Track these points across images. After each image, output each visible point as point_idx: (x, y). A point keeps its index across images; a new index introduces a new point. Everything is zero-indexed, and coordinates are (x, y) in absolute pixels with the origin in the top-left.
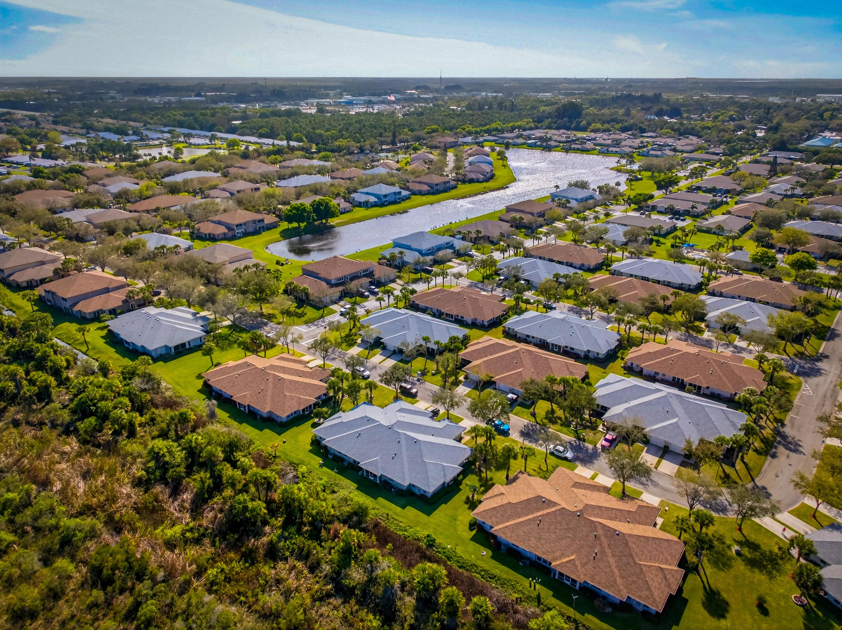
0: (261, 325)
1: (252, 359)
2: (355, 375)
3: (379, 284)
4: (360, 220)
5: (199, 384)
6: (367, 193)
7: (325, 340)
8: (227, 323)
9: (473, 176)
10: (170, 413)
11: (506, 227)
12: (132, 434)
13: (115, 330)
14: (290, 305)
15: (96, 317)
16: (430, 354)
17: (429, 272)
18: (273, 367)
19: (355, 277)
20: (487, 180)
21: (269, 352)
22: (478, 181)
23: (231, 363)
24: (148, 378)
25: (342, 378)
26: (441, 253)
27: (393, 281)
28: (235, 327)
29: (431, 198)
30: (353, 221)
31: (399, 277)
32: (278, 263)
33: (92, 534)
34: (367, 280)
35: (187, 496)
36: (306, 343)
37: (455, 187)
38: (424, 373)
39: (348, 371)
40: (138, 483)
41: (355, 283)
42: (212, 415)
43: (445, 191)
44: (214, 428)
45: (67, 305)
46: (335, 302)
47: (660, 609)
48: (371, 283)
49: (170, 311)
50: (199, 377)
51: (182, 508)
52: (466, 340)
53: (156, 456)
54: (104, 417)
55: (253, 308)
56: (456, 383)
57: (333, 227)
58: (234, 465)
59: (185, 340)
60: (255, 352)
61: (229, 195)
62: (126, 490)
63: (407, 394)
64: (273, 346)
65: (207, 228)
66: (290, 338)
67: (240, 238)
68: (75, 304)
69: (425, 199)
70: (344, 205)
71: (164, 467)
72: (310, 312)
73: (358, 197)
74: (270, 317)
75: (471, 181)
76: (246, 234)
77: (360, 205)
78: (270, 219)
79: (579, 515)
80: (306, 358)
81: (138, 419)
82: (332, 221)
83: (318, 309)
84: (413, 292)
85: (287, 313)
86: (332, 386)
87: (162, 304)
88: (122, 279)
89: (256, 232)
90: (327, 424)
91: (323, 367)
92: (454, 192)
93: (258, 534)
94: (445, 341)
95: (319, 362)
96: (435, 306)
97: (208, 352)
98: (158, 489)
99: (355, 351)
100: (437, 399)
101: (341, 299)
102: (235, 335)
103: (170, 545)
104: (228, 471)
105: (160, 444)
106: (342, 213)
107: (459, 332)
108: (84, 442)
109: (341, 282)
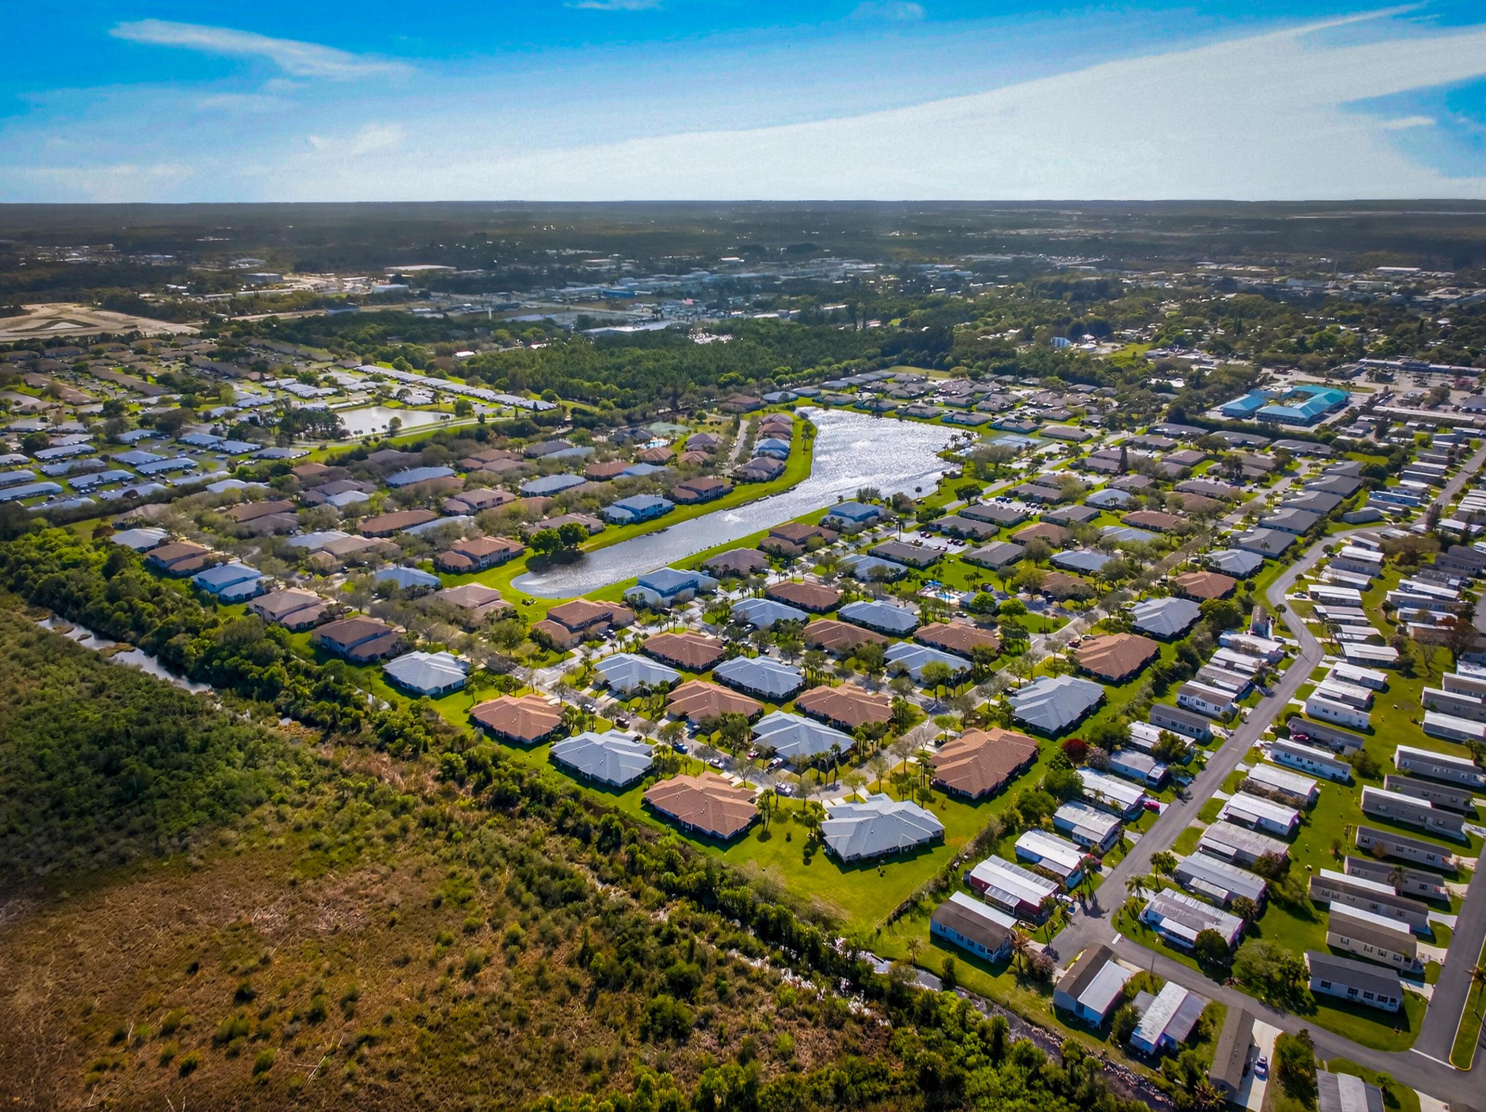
0: (510, 668)
1: (506, 698)
2: (584, 710)
3: (617, 627)
4: (611, 544)
5: (466, 717)
6: (623, 507)
7: (561, 684)
8: (482, 666)
9: (756, 474)
10: (450, 737)
11: (760, 558)
12: (426, 750)
13: (394, 673)
14: (534, 648)
15: (372, 661)
16: (644, 693)
17: (668, 614)
18: (522, 704)
19: (595, 621)
20: (772, 479)
21: (519, 692)
22: (762, 481)
23: (490, 702)
24: (431, 712)
25: (572, 712)
26: (682, 593)
27: (632, 623)
28: (487, 670)
29: (698, 508)
30: (604, 545)
31: (638, 619)
32: (524, 602)
33: (416, 804)
34: (605, 624)
35: (470, 786)
36: (548, 684)
37: (730, 491)
38: (638, 710)
39: (577, 708)
40: (436, 779)
41: (593, 628)
42: (480, 739)
43: (718, 496)
44: (481, 746)
45: (345, 649)
46: (576, 646)
47: (727, 836)
48: (610, 627)
49: (434, 656)
50: (466, 711)
51: (467, 793)
52: (679, 681)
53: (448, 762)
54: (406, 738)
55: (505, 653)
56: (660, 718)
57: (581, 553)
58: (498, 767)
59: (452, 682)
60: (507, 692)
61: (467, 508)
62: (430, 783)
63: (622, 725)
64: (521, 687)
65: (450, 559)
66: (535, 681)
67: (484, 569)
68: (352, 649)
69: (690, 509)
70: (596, 523)
71: (453, 769)
72: (553, 656)
73: (614, 512)
74: (518, 661)
75: (753, 480)
76: (491, 565)
77: (614, 521)
78: (515, 545)
79: (701, 792)
80: (548, 697)
81: (430, 740)
82: (582, 547)
83: (559, 652)
84: (645, 636)
85: (533, 657)
86: (564, 719)
87: (424, 649)
88: (380, 621)
89: (501, 562)
90: (559, 744)
91: (559, 705)
92: (727, 499)
93: (514, 805)
94: (656, 684)
95: (558, 700)
96: (661, 652)
97: (469, 692)
98: (450, 783)
99: (587, 691)
100: (641, 728)
101: (581, 642)
102: (490, 678)
103: (463, 809)
104: (494, 771)
105: (448, 755)
106: (591, 534)
107: (672, 674)
108: (394, 756)
109: (581, 627)
